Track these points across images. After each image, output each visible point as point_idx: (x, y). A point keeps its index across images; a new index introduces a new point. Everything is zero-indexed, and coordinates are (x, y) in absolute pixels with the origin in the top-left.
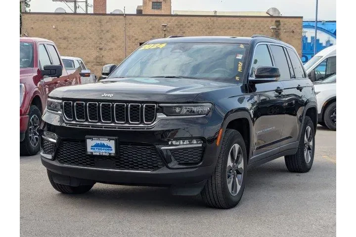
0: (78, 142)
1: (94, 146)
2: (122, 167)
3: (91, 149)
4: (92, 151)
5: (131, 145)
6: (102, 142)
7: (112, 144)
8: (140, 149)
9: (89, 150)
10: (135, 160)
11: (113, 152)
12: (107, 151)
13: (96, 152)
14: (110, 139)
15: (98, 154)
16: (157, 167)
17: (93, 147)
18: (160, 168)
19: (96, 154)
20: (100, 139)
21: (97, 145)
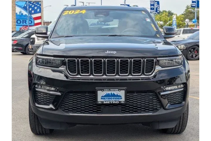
0: (86, 93)
1: (105, 96)
2: (127, 112)
3: (101, 99)
4: (102, 100)
5: (136, 93)
6: (113, 92)
7: (122, 93)
8: (144, 96)
9: (100, 100)
10: (139, 105)
11: (123, 100)
12: (117, 100)
13: (107, 101)
14: (121, 90)
15: (108, 103)
16: (156, 109)
17: (103, 97)
18: (159, 110)
19: (106, 102)
20: (111, 90)
21: (107, 95)
